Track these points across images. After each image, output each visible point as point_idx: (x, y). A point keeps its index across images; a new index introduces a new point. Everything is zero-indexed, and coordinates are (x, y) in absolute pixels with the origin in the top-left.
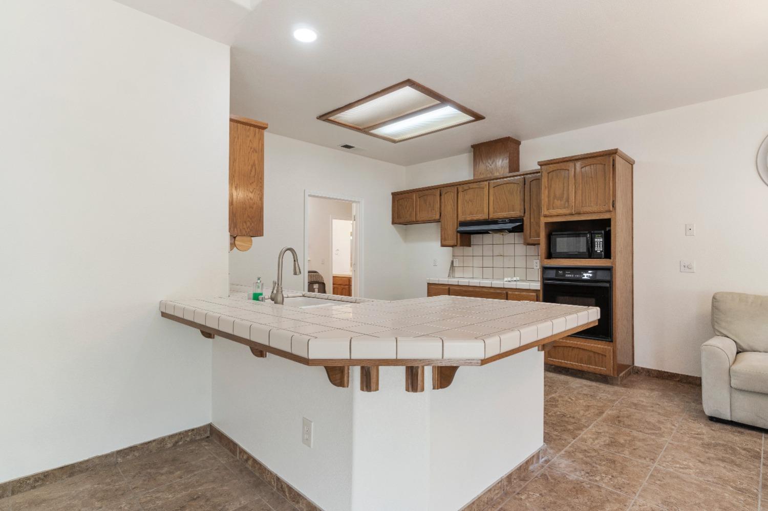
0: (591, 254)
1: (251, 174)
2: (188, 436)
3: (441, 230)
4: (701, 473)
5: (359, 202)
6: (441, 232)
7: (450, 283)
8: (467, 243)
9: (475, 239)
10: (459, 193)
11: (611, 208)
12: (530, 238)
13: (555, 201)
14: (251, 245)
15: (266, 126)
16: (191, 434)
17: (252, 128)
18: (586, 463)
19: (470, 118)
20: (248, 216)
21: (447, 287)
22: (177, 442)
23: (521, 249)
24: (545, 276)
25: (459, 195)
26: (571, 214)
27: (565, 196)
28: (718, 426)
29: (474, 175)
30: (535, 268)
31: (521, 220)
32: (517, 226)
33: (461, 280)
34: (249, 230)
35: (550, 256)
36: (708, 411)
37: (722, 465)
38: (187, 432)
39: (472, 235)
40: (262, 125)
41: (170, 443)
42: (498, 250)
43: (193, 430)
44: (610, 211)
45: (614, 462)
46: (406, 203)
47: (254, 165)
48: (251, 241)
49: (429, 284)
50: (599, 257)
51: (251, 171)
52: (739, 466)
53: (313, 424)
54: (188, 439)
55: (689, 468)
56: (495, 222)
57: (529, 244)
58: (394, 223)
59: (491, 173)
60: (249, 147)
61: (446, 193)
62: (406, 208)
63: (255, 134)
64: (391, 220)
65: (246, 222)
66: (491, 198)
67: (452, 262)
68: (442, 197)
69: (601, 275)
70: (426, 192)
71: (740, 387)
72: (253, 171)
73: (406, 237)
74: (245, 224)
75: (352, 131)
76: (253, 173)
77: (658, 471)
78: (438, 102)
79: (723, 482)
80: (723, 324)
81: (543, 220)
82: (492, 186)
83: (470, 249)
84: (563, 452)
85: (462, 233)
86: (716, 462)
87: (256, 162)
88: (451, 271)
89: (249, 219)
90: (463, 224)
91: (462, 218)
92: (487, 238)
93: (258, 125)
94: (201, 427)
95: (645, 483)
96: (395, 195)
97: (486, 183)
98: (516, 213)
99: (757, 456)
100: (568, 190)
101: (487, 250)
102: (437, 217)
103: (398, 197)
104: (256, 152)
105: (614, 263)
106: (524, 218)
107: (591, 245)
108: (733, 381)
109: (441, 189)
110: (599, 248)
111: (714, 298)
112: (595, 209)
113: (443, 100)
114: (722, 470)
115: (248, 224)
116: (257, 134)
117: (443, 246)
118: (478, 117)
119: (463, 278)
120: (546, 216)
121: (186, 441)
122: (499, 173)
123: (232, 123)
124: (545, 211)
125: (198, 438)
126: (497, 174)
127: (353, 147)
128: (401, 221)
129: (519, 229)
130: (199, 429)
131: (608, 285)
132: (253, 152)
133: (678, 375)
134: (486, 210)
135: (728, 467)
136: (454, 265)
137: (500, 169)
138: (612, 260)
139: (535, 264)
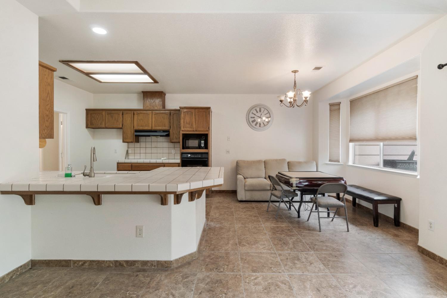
0: (200, 147)
1: (47, 99)
2: (18, 271)
3: (123, 133)
4: (245, 215)
5: (66, 113)
6: (123, 135)
7: (132, 162)
8: (137, 141)
9: (142, 139)
10: (135, 115)
11: (208, 130)
12: (173, 139)
13: (187, 125)
14: (46, 144)
15: (56, 70)
16: (20, 270)
17: (47, 70)
18: (218, 222)
19: (152, 81)
20: (46, 126)
21: (130, 164)
22: (12, 277)
23: (166, 144)
24: (182, 157)
25: (135, 117)
26: (194, 131)
27: (191, 123)
28: (242, 203)
29: (143, 107)
30: (173, 153)
31: (168, 131)
32: (167, 134)
33: (132, 160)
34: (46, 135)
35: (183, 148)
36: (239, 199)
37: (248, 212)
38: (17, 269)
39: (140, 137)
40: (53, 69)
41: (7, 279)
42: (154, 145)
43: (21, 266)
44: (208, 131)
45: (224, 219)
46: (97, 117)
47: (48, 93)
48: (46, 142)
49: (118, 163)
50: (203, 148)
51: (47, 97)
52: (252, 211)
53: (144, 227)
54: (18, 273)
55: (242, 215)
56: (155, 131)
57: (172, 142)
58: (87, 127)
59: (153, 107)
60: (46, 82)
61: (126, 114)
62: (97, 119)
63: (49, 74)
64: (85, 125)
65: (44, 130)
66: (153, 119)
67: (127, 151)
68: (124, 116)
69: (204, 156)
70: (113, 112)
71: (248, 189)
72: (48, 98)
73: (93, 136)
74: (44, 131)
75: (79, 72)
76: (48, 99)
77: (236, 218)
78: (142, 72)
79: (251, 216)
80: (240, 171)
81: (181, 132)
82: (154, 113)
83: (139, 144)
84: (209, 221)
85: (136, 136)
86: (247, 212)
87: (50, 92)
88: (127, 156)
89: (46, 128)
90: (136, 131)
91: (136, 128)
92: (148, 139)
93: (51, 68)
94: (26, 263)
95: (235, 222)
96: (88, 111)
97: (151, 112)
98: (166, 128)
99: (253, 208)
100: (192, 120)
101: (148, 145)
102: (121, 126)
103: (90, 113)
104: (50, 85)
105: (209, 151)
106: (170, 131)
107: (200, 144)
108: (246, 188)
109: (124, 111)
110: (203, 145)
111: (237, 162)
112: (202, 129)
113: (145, 72)
114: (249, 213)
115: (46, 131)
116: (50, 74)
117: (124, 142)
118: (156, 82)
119: (134, 159)
120: (183, 131)
121: (17, 274)
122: (158, 108)
123: (40, 67)
124: (182, 129)
125: (24, 271)
126: (156, 108)
127: (68, 79)
128: (93, 127)
129: (168, 135)
130: (25, 265)
131: (207, 159)
132: (48, 85)
133: (225, 190)
134: (150, 125)
135: (250, 212)
136: (129, 152)
137: (158, 106)
138: (208, 150)
139: (173, 151)
